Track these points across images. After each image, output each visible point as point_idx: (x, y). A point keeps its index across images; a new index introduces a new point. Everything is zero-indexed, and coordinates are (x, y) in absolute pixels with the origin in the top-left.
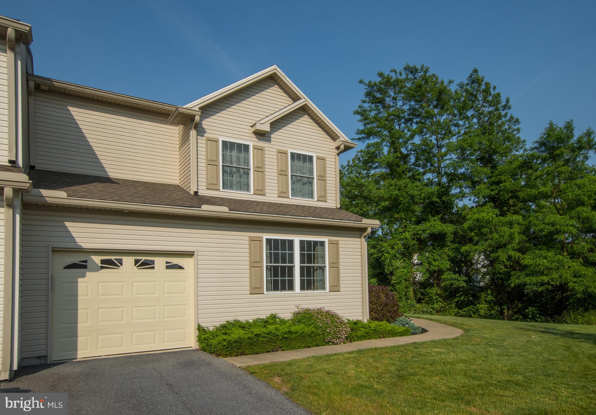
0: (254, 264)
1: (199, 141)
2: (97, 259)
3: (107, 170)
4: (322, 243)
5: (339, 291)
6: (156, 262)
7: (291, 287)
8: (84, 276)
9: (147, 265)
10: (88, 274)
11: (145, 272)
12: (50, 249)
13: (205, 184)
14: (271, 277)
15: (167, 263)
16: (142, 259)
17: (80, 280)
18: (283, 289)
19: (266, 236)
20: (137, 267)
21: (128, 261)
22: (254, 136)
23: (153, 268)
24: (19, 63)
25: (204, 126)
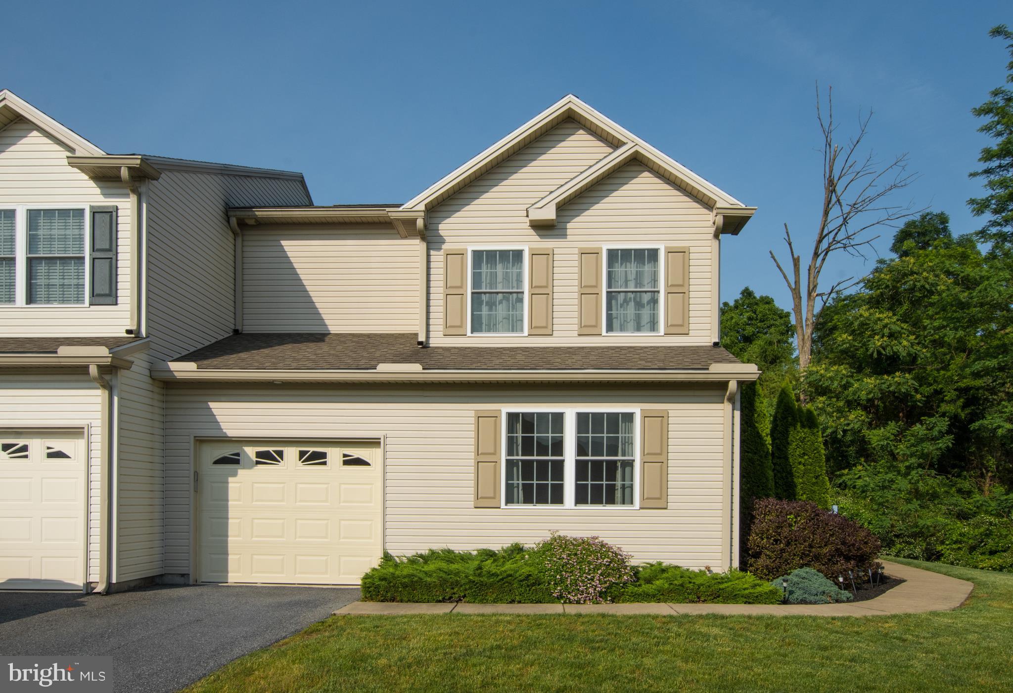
0: (482, 457)
1: (432, 258)
2: (251, 452)
5: (666, 509)
6: (328, 456)
7: (558, 498)
8: (235, 474)
9: (318, 458)
10: (241, 472)
11: (314, 470)
12: (192, 439)
13: (441, 328)
14: (518, 480)
15: (345, 456)
16: (308, 452)
17: (230, 479)
18: (542, 500)
19: (506, 409)
20: (302, 462)
21: (291, 453)
22: (532, 232)
23: (325, 463)
24: (144, 205)
25: (442, 233)
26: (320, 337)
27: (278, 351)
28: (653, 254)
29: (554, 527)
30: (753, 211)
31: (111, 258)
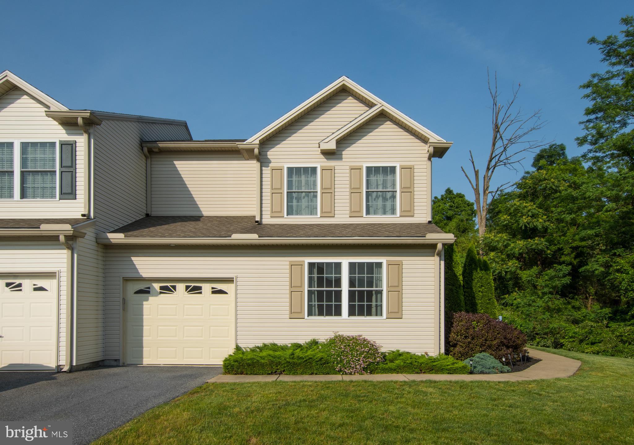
0: (294, 289)
1: (264, 172)
2: (157, 286)
3: (202, 209)
4: (379, 265)
5: (401, 318)
6: (203, 288)
7: (338, 313)
8: (147, 300)
9: (197, 290)
10: (151, 298)
11: (195, 297)
12: (122, 279)
13: (269, 213)
14: (315, 302)
15: (213, 288)
16: (191, 286)
17: (144, 303)
18: (329, 314)
19: (308, 260)
20: (188, 292)
21: (181, 287)
22: (322, 156)
23: (201, 293)
24: (92, 140)
25: (269, 157)
26: (198, 218)
27: (172, 226)
28: (393, 170)
29: (336, 329)
30: (451, 145)
31: (72, 172)
